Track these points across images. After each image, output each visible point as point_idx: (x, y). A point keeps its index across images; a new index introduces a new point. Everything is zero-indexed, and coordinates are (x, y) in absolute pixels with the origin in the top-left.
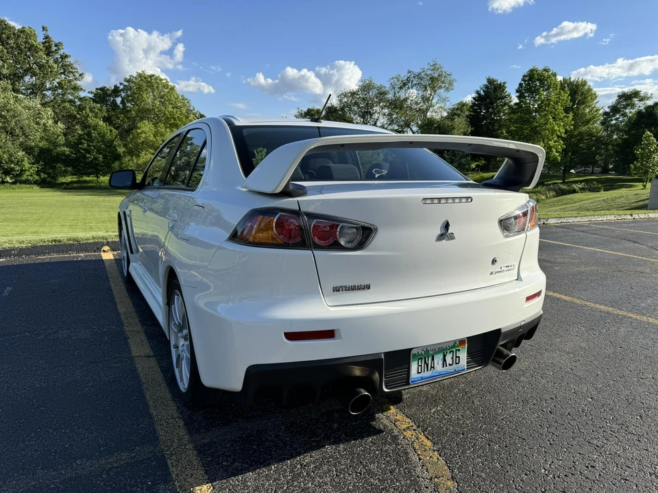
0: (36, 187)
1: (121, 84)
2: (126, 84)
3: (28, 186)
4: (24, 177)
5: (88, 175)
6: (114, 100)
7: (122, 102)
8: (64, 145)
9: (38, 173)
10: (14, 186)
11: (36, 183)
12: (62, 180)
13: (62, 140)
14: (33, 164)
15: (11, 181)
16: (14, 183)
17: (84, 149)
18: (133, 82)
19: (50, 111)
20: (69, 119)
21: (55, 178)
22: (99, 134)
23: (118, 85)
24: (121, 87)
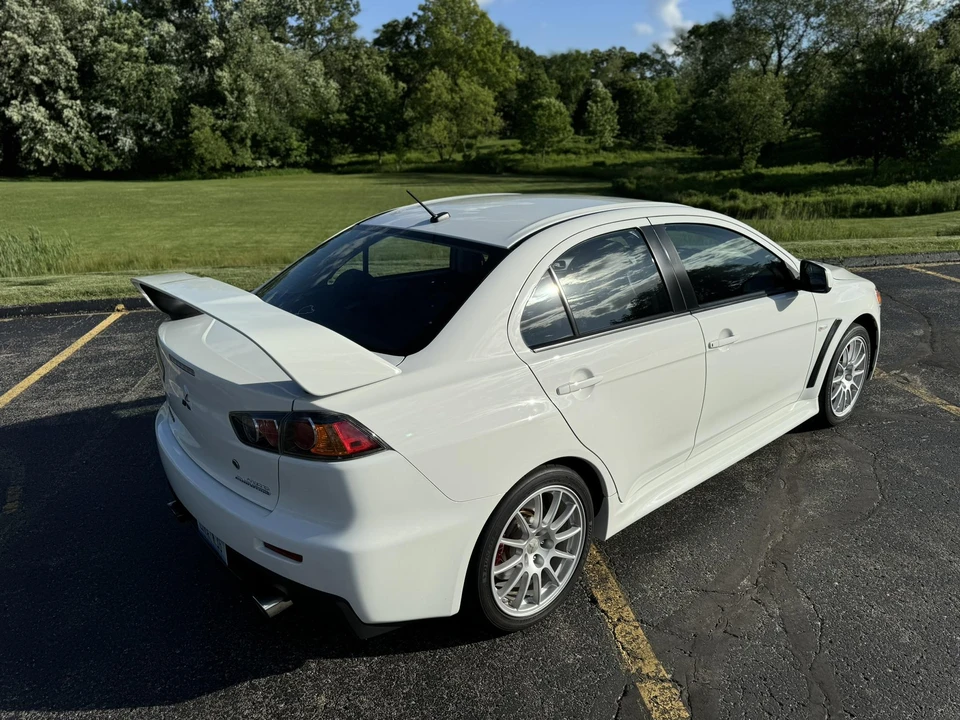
0: (306, 173)
1: (415, 14)
2: (421, 13)
3: (297, 170)
4: (292, 160)
5: (370, 152)
6: (407, 40)
7: (418, 42)
8: (339, 111)
9: (309, 153)
10: (280, 171)
11: (307, 166)
12: (338, 160)
13: (335, 104)
14: (303, 141)
15: (277, 165)
16: (281, 167)
17: (361, 117)
18: (429, 10)
19: (318, 64)
20: (344, 75)
21: (329, 157)
22: (379, 94)
23: (411, 16)
24: (415, 19)
